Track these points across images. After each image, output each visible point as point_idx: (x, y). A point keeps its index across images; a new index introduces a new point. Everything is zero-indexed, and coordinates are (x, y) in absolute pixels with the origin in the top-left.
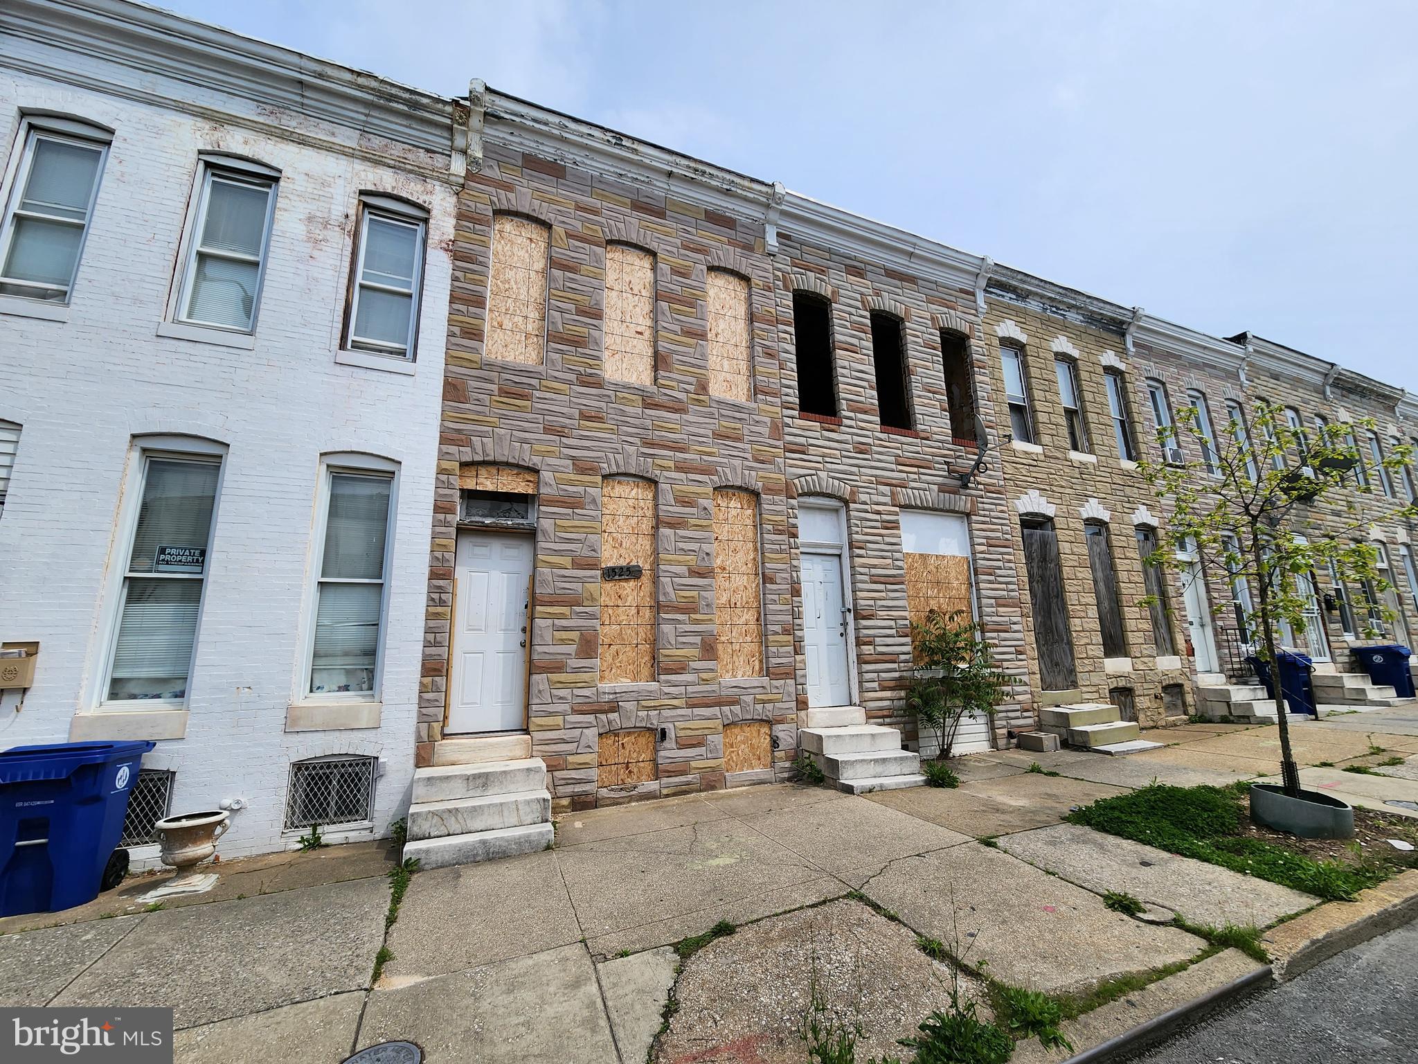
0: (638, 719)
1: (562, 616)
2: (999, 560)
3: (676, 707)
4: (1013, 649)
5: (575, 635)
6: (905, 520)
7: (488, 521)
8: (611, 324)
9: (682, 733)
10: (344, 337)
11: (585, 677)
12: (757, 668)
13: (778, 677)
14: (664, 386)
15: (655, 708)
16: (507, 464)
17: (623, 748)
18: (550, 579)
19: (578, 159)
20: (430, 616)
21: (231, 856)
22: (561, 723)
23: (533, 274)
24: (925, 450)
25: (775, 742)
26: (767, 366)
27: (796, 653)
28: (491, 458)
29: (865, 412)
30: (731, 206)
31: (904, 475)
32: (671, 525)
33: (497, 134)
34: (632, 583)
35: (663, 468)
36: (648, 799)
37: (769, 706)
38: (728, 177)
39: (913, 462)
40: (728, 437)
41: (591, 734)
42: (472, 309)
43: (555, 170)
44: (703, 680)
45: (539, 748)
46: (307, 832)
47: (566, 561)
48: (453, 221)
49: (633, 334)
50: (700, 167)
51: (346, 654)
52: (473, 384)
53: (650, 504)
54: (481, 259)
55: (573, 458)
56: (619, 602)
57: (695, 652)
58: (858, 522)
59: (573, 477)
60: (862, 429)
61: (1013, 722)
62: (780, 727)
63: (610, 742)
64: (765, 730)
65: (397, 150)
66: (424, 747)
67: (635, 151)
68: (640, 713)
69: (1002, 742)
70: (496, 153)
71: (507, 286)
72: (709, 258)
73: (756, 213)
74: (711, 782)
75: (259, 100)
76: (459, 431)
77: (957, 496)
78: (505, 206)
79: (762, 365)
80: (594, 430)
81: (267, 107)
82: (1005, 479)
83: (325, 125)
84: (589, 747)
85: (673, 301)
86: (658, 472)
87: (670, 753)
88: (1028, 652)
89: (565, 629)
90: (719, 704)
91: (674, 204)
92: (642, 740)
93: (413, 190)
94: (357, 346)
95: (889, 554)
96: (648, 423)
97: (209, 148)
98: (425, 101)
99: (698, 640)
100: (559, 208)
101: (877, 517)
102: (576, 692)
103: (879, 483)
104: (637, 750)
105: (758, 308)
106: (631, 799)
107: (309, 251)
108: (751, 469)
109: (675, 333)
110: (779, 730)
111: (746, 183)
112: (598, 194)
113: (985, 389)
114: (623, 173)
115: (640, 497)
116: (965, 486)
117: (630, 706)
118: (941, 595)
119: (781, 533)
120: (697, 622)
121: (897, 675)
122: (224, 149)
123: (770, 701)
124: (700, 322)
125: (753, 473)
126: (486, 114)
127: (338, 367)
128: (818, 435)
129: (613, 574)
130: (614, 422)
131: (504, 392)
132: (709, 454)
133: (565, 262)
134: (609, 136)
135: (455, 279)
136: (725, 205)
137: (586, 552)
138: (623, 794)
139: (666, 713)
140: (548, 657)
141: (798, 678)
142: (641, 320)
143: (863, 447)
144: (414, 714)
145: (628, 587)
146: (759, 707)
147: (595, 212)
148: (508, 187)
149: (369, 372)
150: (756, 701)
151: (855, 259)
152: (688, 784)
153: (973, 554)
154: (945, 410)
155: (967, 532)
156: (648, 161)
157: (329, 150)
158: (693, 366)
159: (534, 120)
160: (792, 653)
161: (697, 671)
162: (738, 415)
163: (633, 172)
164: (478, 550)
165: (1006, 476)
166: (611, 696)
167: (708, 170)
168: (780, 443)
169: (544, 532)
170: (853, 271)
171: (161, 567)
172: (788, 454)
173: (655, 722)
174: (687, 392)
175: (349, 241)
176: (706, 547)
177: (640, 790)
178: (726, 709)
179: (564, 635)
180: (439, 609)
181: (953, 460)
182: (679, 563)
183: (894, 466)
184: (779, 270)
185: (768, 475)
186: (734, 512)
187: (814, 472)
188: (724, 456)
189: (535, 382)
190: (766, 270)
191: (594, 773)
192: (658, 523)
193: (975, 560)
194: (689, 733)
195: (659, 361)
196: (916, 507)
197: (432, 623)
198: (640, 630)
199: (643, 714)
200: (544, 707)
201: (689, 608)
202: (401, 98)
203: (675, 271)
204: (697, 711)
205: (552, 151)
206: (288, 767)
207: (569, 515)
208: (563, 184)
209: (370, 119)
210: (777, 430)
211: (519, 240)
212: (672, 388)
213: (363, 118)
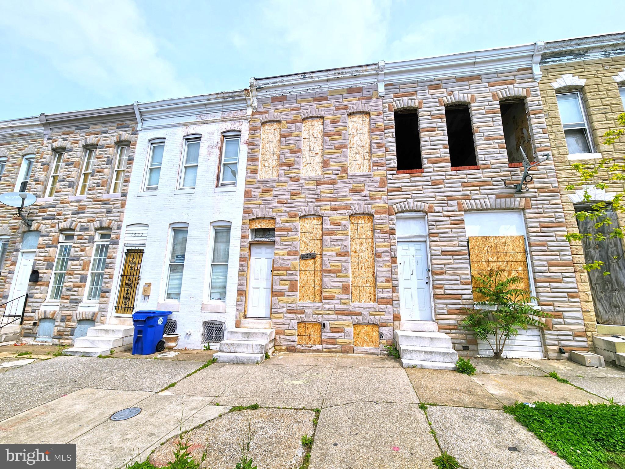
0: (313, 318)
1: (283, 275)
2: (553, 236)
3: (330, 314)
4: (565, 294)
5: (288, 282)
6: (468, 218)
7: (260, 239)
8: (305, 153)
9: (332, 326)
10: (218, 183)
11: (292, 299)
12: (373, 298)
13: (382, 303)
14: (326, 174)
15: (320, 314)
16: (265, 218)
17: (308, 329)
18: (279, 260)
19: (291, 90)
20: (240, 275)
21: (189, 348)
22: (283, 317)
23: (275, 142)
24: (484, 175)
25: (381, 335)
26: (379, 152)
27: (393, 292)
28: (259, 216)
29: (440, 162)
30: (358, 82)
31: (468, 192)
32: (328, 235)
33: (262, 94)
34: (312, 261)
35: (325, 210)
36: (317, 352)
37: (378, 318)
38: (354, 69)
39: (475, 184)
40: (357, 191)
41: (294, 322)
42: (254, 163)
43: (283, 99)
44: (343, 303)
45: (275, 325)
46: (206, 344)
47: (285, 253)
48: (248, 132)
49: (314, 155)
50: (341, 71)
51: (220, 288)
52: (253, 190)
53: (319, 226)
54: (256, 143)
55: (288, 212)
56: (307, 269)
57: (339, 290)
58: (434, 223)
59: (288, 219)
60: (438, 172)
61: (563, 343)
62: (384, 328)
63: (302, 326)
64: (376, 329)
65: (232, 114)
66: (238, 321)
67: (312, 77)
68: (314, 316)
69: (553, 355)
70: (262, 101)
71: (266, 150)
72: (348, 110)
73: (372, 80)
74: (347, 349)
75: (198, 114)
76: (248, 208)
77: (512, 199)
78: (265, 120)
79: (376, 152)
80: (296, 199)
81: (199, 115)
82: (558, 182)
83: (213, 114)
84: (293, 327)
85: (330, 135)
86: (323, 212)
87: (327, 334)
88: (581, 297)
89: (284, 280)
90: (350, 314)
91: (332, 92)
92: (316, 327)
93: (236, 126)
94: (222, 185)
95: (456, 239)
96: (319, 192)
97: (185, 134)
98: (236, 94)
99: (341, 285)
100: (284, 113)
101: (448, 219)
102: (289, 305)
103: (448, 200)
104: (313, 331)
105: (373, 126)
106: (310, 351)
107: (208, 158)
108: (369, 204)
109: (332, 149)
110: (383, 330)
111: (364, 68)
112: (299, 101)
113: (540, 126)
114: (309, 88)
115: (316, 224)
116: (519, 192)
117: (309, 312)
118: (500, 260)
119: (385, 233)
120: (340, 277)
121: (460, 306)
122: (189, 133)
123: (377, 315)
124: (343, 141)
125: (370, 206)
126: (256, 89)
127: (215, 193)
128: (408, 180)
129: (304, 257)
130: (304, 194)
131: (264, 191)
132: (347, 200)
133: (286, 134)
134: (300, 76)
135: (249, 153)
136: (355, 82)
137: (292, 249)
138: (307, 348)
139: (325, 316)
140: (278, 291)
141: (394, 305)
142: (317, 148)
143: (438, 182)
144: (235, 309)
145: (311, 262)
146: (372, 317)
147: (298, 109)
148: (266, 112)
149: (223, 193)
150: (370, 315)
151: (435, 80)
152: (336, 348)
153: (528, 233)
154: (503, 148)
155: (523, 220)
156: (317, 79)
157: (213, 122)
158: (340, 162)
159: (272, 83)
160: (391, 292)
161: (340, 299)
162: (362, 179)
163: (313, 86)
164: (258, 250)
165: (559, 180)
166: (302, 308)
167: (344, 71)
168: (385, 189)
169: (277, 242)
170: (433, 87)
171: (177, 261)
172: (389, 193)
173: (320, 320)
174: (337, 174)
175: (218, 151)
176: (345, 243)
177: (314, 348)
178: (354, 317)
179: (284, 282)
180: (242, 273)
181: (510, 177)
182: (332, 251)
183: (460, 189)
184: (386, 103)
185: (378, 205)
186: (360, 225)
187: (405, 200)
188: (355, 200)
189: (274, 184)
190: (378, 105)
191: (295, 338)
192: (324, 234)
193: (529, 237)
194: (336, 326)
195: (325, 163)
196: (478, 210)
197: (240, 278)
198: (316, 280)
199: (315, 316)
200: (276, 310)
201: (337, 271)
202: (230, 96)
203: (332, 122)
204: (340, 317)
205: (281, 92)
206: (202, 323)
207: (286, 234)
208: (286, 103)
209: (224, 107)
210: (383, 182)
211: (271, 131)
212: (329, 174)
213: (222, 107)
